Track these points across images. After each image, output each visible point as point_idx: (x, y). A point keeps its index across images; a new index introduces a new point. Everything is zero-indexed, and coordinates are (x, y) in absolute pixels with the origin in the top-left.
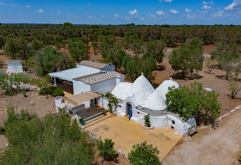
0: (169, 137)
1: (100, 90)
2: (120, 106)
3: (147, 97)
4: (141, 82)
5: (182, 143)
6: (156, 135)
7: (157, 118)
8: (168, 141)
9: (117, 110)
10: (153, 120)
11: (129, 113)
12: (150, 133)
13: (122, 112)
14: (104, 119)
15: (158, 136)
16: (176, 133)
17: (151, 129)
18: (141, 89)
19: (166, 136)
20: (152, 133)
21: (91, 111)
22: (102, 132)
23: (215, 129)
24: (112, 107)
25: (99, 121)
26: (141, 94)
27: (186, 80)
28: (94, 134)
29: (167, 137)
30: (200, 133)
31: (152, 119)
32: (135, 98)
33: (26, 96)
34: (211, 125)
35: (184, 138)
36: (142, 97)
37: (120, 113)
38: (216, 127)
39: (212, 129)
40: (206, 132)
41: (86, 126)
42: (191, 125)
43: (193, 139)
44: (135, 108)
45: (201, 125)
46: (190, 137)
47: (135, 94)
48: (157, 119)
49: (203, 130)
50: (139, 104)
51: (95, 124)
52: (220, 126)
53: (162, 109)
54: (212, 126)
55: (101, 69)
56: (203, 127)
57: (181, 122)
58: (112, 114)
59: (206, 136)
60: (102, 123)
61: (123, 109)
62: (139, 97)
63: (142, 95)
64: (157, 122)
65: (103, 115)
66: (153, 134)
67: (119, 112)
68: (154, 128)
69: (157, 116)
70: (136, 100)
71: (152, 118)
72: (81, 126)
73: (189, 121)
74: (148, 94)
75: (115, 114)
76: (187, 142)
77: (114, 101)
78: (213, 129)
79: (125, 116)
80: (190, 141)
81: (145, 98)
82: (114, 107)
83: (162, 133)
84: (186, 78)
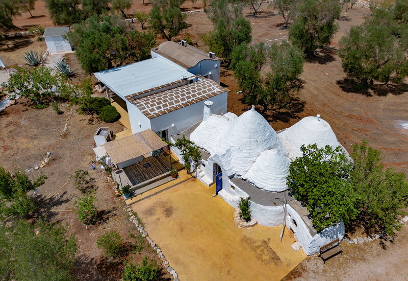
0: (279, 254)
1: (173, 125)
2: (204, 165)
3: (255, 158)
4: (248, 125)
5: (300, 275)
6: (255, 245)
7: (263, 209)
8: (273, 265)
9: (198, 170)
10: (255, 210)
12: (245, 237)
13: (206, 176)
14: (172, 187)
15: (257, 247)
16: (295, 247)
17: (249, 226)
18: (246, 140)
19: (274, 250)
20: (248, 236)
21: (152, 166)
22: (159, 219)
23: (384, 247)
24: (189, 163)
25: (161, 191)
26: (244, 151)
27: (369, 95)
28: (144, 221)
29: (274, 253)
30: (347, 253)
32: (231, 157)
33: (61, 113)
34: (377, 236)
35: (308, 261)
36: (244, 157)
37: (202, 176)
38: (387, 243)
39: (377, 247)
40: (360, 255)
41: (134, 199)
42: (329, 238)
43: (327, 268)
44: (228, 178)
45: (356, 233)
46: (320, 262)
47: (232, 149)
48: (264, 211)
49: (356, 247)
50: (237, 170)
51: (152, 197)
52: (399, 241)
53: (281, 189)
54: (381, 238)
56: (359, 239)
57: (308, 231)
58: (189, 176)
59: (358, 265)
60: (164, 196)
61: (209, 171)
62: (239, 156)
63: (245, 153)
64: (262, 214)
65: (170, 178)
66: (250, 239)
67: (201, 174)
68: (256, 224)
69: (265, 205)
70: (232, 161)
71: (255, 206)
72: (126, 200)
73: (326, 231)
74: (259, 151)
75: (194, 177)
76: (311, 274)
77: (195, 155)
78: (380, 247)
79: (210, 185)
80: (318, 273)
81: (250, 159)
82: (192, 164)
83: (269, 239)
84: (370, 91)
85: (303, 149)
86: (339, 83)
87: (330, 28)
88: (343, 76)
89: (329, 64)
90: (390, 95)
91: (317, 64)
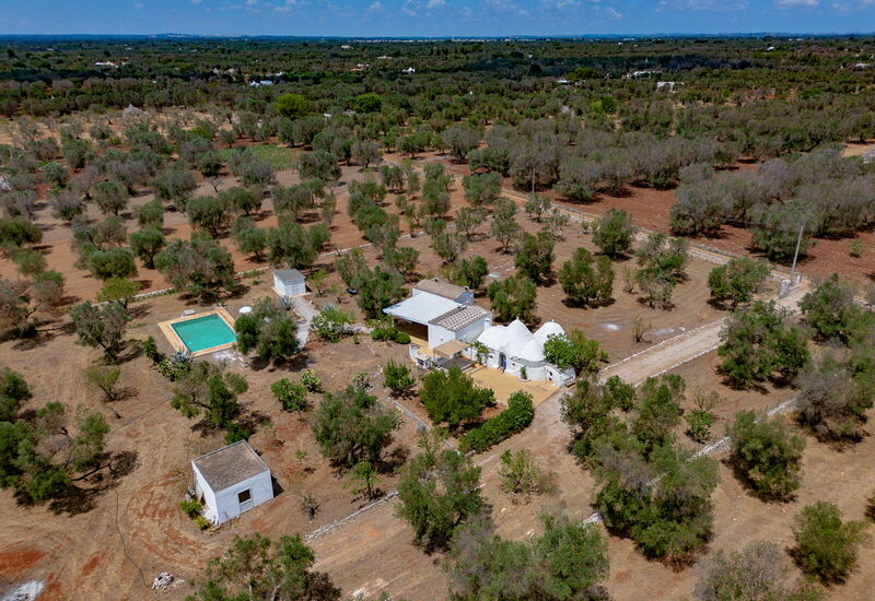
0: (546, 388)
2: (492, 357)
3: (523, 346)
7: (534, 370)
8: (544, 391)
9: (488, 361)
11: (503, 363)
12: (527, 385)
13: (493, 363)
14: (474, 372)
15: (535, 387)
16: (553, 384)
17: (528, 381)
18: (517, 336)
19: (543, 387)
20: (529, 385)
24: (481, 358)
27: (586, 309)
31: (529, 372)
33: (358, 343)
35: (561, 388)
36: (517, 346)
37: (491, 364)
44: (510, 359)
47: (510, 343)
50: (515, 355)
53: (540, 360)
55: (456, 300)
57: (559, 373)
58: (482, 366)
61: (496, 360)
62: (514, 346)
63: (517, 344)
64: (533, 374)
65: (471, 368)
68: (531, 380)
69: (535, 368)
70: (511, 350)
71: (529, 369)
74: (525, 342)
77: (483, 350)
79: (497, 369)
81: (520, 347)
82: (483, 358)
83: (540, 385)
84: (587, 306)
85: (548, 337)
86: (563, 301)
87: (549, 258)
88: (565, 296)
89: (553, 287)
90: (601, 307)
91: (543, 288)
